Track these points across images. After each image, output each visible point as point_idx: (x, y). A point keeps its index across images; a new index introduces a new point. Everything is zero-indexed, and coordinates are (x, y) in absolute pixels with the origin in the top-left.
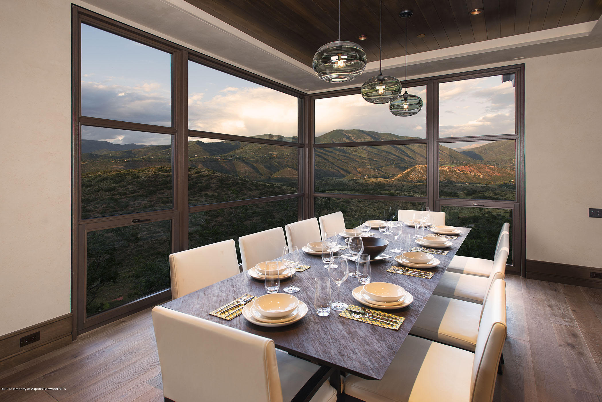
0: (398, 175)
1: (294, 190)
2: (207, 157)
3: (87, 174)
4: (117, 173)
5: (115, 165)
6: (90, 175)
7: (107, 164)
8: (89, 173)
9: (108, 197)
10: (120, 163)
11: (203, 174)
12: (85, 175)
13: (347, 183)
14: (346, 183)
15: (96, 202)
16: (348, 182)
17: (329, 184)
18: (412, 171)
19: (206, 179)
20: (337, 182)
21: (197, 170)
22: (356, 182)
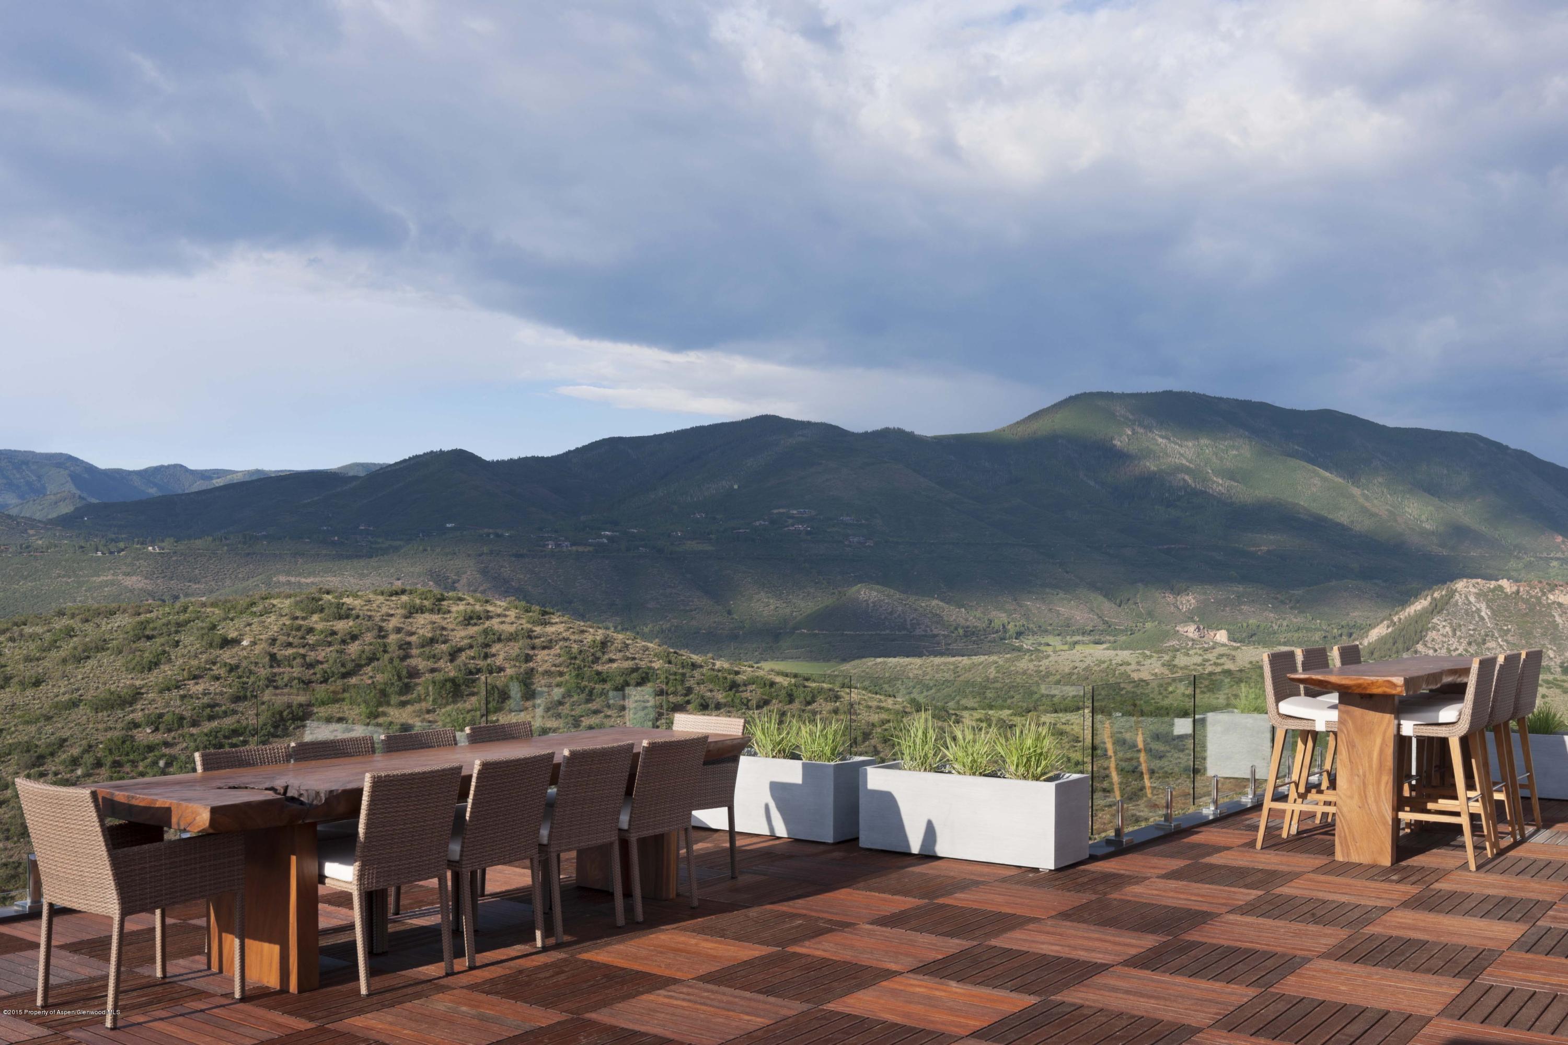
0: (1372, 626)
1: (898, 707)
2: (499, 531)
3: (16, 624)
4: (138, 619)
5: (110, 569)
6: (28, 630)
7: (75, 565)
8: (23, 619)
9: (109, 734)
10: (129, 560)
11: (496, 627)
12: (8, 629)
13: (1133, 667)
14: (1128, 668)
15: (64, 756)
16: (1138, 663)
17: (1048, 674)
18: (1436, 608)
19: (514, 649)
20: (1084, 665)
21: (469, 608)
22: (1175, 666)
